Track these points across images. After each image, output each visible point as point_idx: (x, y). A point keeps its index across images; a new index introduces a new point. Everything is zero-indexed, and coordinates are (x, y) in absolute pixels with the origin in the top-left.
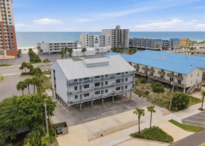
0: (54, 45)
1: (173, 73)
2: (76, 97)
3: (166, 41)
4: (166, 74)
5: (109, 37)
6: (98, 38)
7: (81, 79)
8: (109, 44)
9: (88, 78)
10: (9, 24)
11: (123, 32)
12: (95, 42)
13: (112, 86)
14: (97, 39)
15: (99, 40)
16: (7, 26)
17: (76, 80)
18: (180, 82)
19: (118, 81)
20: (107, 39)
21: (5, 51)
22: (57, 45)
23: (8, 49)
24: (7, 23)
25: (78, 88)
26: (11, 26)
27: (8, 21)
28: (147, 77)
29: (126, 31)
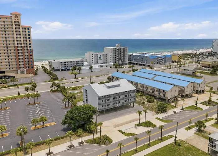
0: (64, 64)
1: (160, 89)
2: (103, 106)
3: (160, 57)
4: (156, 90)
5: (111, 55)
6: (102, 56)
7: (105, 96)
8: (111, 61)
9: (109, 95)
10: (29, 48)
11: (122, 50)
12: (99, 60)
13: (123, 99)
14: (100, 57)
15: (102, 58)
16: (27, 50)
17: (103, 96)
18: (164, 95)
19: (126, 96)
20: (109, 57)
21: (25, 70)
22: (67, 63)
23: (28, 68)
24: (27, 47)
25: (104, 101)
26: (30, 50)
27: (29, 46)
28: (143, 92)
29: (125, 49)
